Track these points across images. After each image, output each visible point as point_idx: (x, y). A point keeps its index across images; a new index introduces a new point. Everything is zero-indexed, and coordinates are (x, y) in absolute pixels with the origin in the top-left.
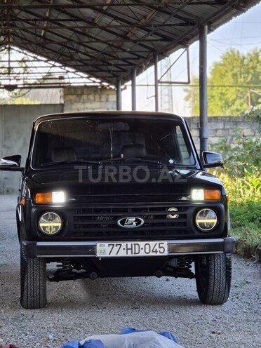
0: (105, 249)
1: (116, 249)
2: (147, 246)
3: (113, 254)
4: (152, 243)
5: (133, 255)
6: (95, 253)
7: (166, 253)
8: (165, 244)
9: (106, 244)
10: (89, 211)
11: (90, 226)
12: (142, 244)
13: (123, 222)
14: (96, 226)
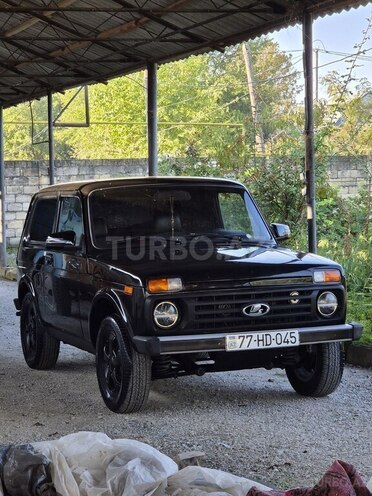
0: (235, 342)
1: (247, 341)
2: (279, 336)
3: (244, 347)
4: (283, 333)
5: (265, 347)
6: (224, 347)
7: (297, 343)
8: (296, 332)
9: (237, 335)
10: (211, 298)
11: (212, 316)
12: (273, 334)
13: (248, 311)
14: (218, 316)
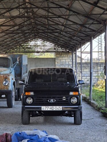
0: (44, 108)
1: (47, 108)
2: (56, 108)
3: (46, 110)
4: (57, 107)
5: (52, 110)
6: (41, 109)
7: (61, 110)
8: (61, 107)
9: (44, 107)
10: (40, 97)
11: (40, 101)
12: (54, 107)
13: (49, 101)
14: (42, 102)
